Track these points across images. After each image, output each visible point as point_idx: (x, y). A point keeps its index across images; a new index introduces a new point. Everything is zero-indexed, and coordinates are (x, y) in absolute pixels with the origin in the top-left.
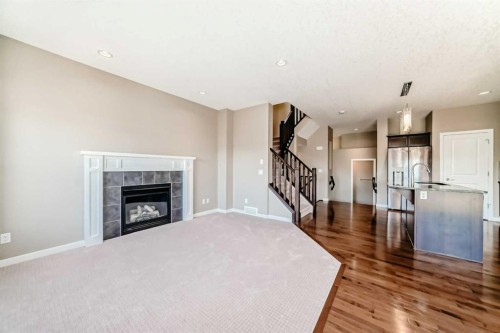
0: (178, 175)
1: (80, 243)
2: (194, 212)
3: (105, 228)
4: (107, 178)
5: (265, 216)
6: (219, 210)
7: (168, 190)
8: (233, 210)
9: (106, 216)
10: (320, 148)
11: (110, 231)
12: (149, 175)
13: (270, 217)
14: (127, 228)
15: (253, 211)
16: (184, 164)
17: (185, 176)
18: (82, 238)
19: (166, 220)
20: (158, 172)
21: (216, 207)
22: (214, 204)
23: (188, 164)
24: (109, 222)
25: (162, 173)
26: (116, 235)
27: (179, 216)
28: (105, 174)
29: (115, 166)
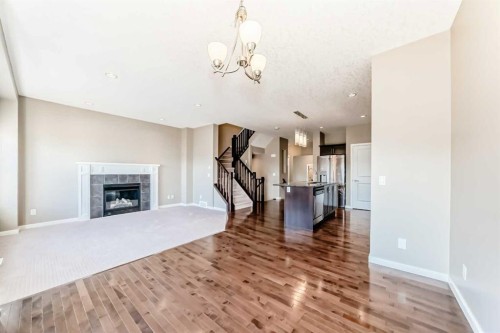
0: (146, 177)
1: (75, 219)
2: (159, 204)
3: (92, 211)
4: (93, 178)
5: (211, 208)
6: (181, 204)
7: (138, 187)
8: (193, 204)
9: (92, 203)
10: (273, 156)
11: (95, 213)
12: (123, 177)
13: (215, 208)
14: (107, 212)
15: (204, 204)
16: (151, 169)
17: (151, 178)
18: (77, 216)
19: (137, 208)
20: (130, 176)
21: (180, 202)
22: (177, 199)
23: (154, 169)
24: (95, 207)
25: (134, 176)
26: (99, 216)
27: (147, 206)
28: (92, 176)
29: (98, 171)
